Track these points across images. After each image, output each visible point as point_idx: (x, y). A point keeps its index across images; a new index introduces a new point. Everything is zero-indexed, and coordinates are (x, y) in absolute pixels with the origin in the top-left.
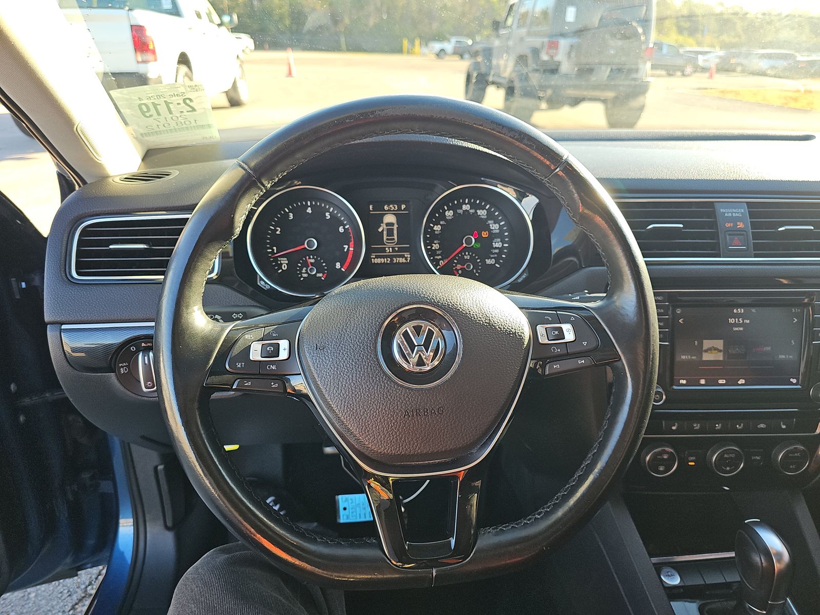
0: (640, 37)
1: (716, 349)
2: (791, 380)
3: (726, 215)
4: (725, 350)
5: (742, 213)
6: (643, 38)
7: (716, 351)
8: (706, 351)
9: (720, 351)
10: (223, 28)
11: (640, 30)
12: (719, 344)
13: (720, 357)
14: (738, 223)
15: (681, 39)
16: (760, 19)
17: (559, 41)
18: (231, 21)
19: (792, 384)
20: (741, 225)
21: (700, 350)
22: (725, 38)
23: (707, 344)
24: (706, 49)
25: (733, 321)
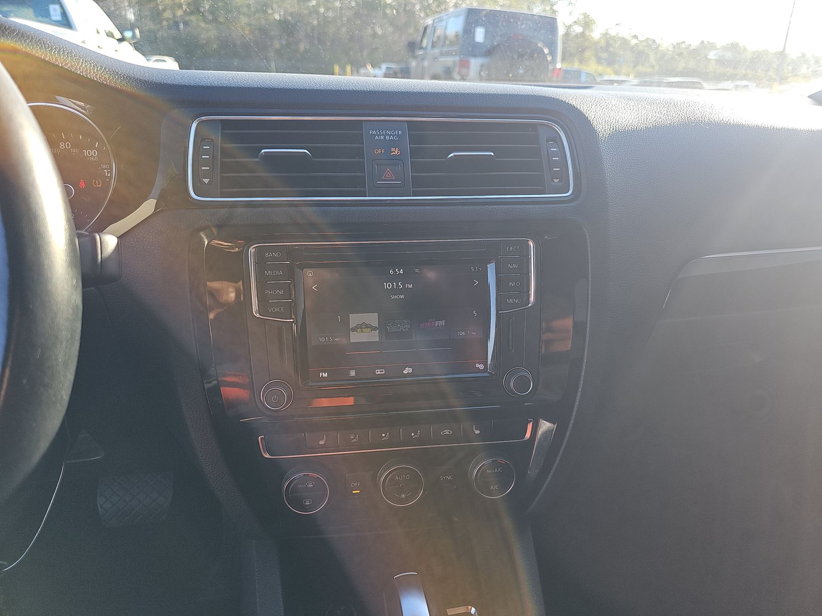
0: (547, 58)
1: (367, 326)
2: (477, 365)
3: (377, 138)
4: (382, 328)
5: (398, 135)
6: (549, 58)
7: (369, 329)
8: (354, 330)
9: (375, 329)
10: (125, 43)
11: (546, 51)
12: (372, 319)
13: (374, 337)
14: (393, 149)
15: (600, 68)
16: (671, 51)
17: (470, 60)
18: (134, 36)
19: (478, 370)
20: (396, 151)
21: (346, 329)
22: (640, 68)
23: (355, 319)
24: (622, 78)
25: (389, 286)
